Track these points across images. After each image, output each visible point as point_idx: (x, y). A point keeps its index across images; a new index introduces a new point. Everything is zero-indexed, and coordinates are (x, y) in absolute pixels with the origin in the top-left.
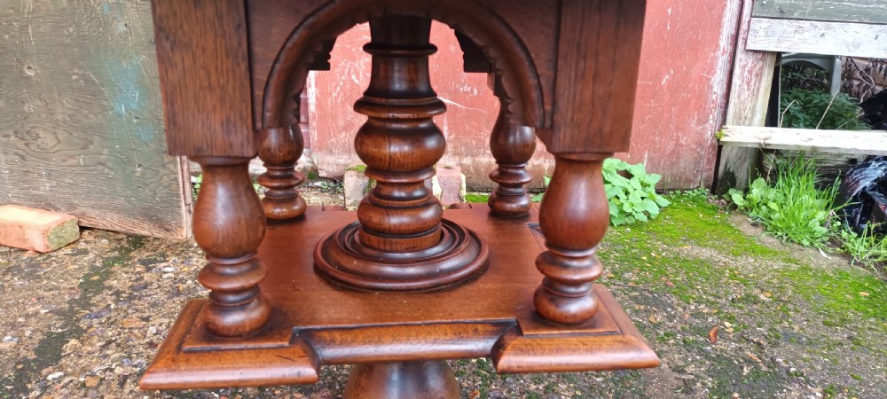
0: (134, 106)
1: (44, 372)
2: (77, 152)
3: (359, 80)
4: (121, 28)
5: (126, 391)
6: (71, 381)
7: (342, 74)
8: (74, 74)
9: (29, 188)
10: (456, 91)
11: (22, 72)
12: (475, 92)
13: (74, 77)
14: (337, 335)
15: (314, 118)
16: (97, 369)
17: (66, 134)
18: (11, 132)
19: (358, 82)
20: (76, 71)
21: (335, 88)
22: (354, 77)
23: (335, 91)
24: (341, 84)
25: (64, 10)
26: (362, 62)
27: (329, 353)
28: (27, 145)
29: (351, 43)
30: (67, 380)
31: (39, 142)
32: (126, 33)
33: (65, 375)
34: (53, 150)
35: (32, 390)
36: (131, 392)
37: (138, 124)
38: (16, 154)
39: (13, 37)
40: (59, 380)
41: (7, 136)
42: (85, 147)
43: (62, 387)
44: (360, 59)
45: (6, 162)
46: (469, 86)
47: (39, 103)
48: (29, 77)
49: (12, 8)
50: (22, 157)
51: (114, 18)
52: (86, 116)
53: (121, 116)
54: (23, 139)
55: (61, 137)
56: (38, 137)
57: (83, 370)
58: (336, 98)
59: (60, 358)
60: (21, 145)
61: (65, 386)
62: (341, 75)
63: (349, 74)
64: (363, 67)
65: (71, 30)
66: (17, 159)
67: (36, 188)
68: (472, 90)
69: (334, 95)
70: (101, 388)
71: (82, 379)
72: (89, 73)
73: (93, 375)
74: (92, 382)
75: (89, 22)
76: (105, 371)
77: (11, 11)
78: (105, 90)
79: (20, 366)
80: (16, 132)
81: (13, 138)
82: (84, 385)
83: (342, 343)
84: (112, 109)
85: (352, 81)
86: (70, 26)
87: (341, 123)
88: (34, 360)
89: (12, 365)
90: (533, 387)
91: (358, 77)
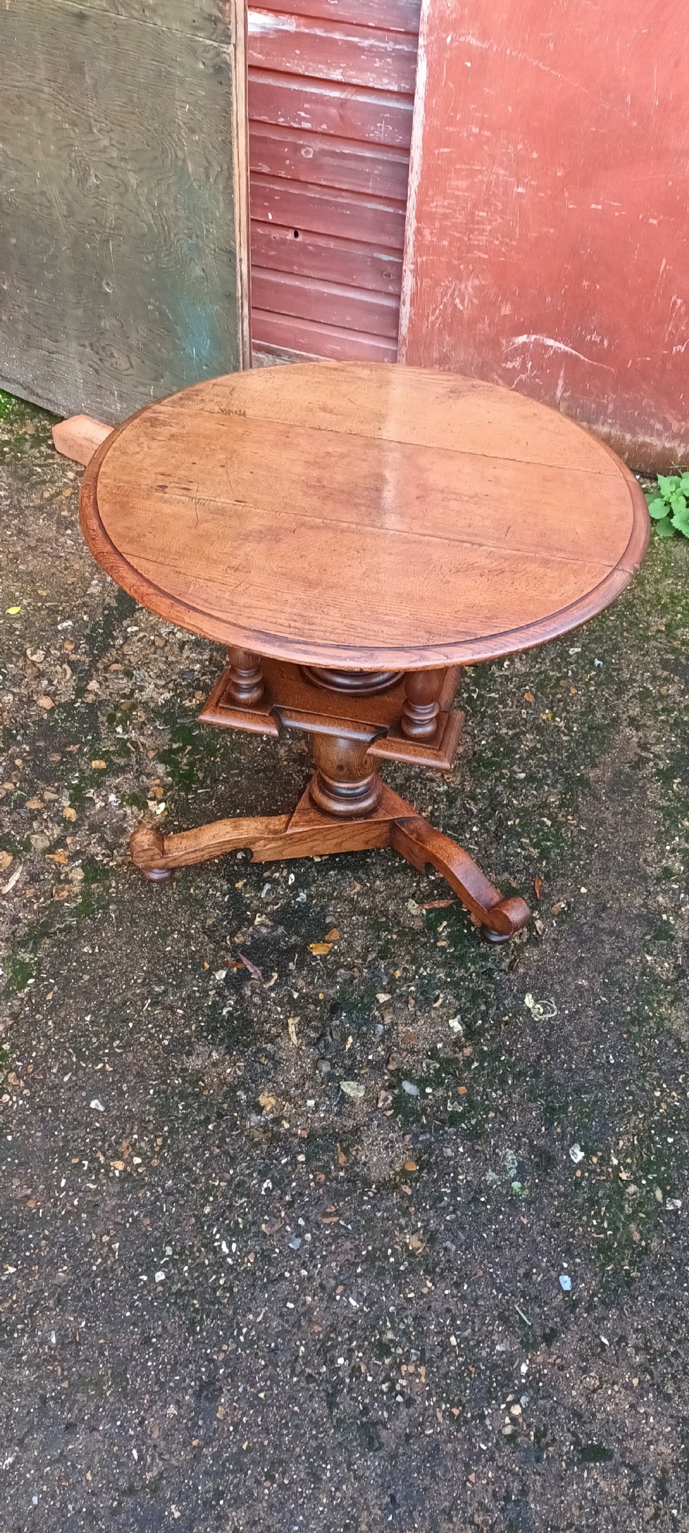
0: (204, 353)
1: (125, 623)
2: (148, 382)
3: (463, 305)
4: (198, 272)
5: (185, 656)
6: (144, 636)
7: (444, 295)
8: (150, 304)
9: (101, 403)
10: (582, 338)
11: (100, 286)
12: (606, 343)
13: (150, 307)
14: (294, 715)
15: (404, 343)
16: (164, 631)
17: (139, 361)
18: (87, 343)
19: (462, 308)
20: (152, 301)
21: (434, 310)
22: (457, 301)
23: (433, 314)
24: (441, 307)
25: (144, 235)
26: (470, 284)
27: (288, 723)
28: (101, 360)
29: (459, 258)
30: (141, 635)
31: (113, 360)
32: (202, 278)
33: (141, 630)
34: (126, 373)
35: (117, 638)
36: (188, 657)
37: (207, 371)
38: (91, 366)
39: (94, 248)
40: (136, 633)
41: (83, 346)
42: (156, 379)
43: (138, 641)
44: (468, 279)
45: (81, 370)
46: (598, 334)
47: (115, 322)
48: (107, 294)
49: (95, 218)
50: (96, 371)
51: (192, 259)
52: (159, 349)
53: (192, 359)
54: (97, 353)
55: (134, 363)
56: (112, 355)
57: (153, 628)
58: (433, 323)
59: (135, 610)
60: (96, 358)
61: (140, 640)
62: (442, 297)
63: (452, 296)
64: (470, 290)
65: (150, 258)
66: (91, 371)
67: (108, 405)
68: (602, 341)
69: (432, 318)
70: (167, 649)
71: (152, 638)
72: (164, 307)
73: (160, 636)
74: (159, 643)
75: (168, 255)
76: (170, 633)
77: (94, 221)
78: (179, 329)
79: (106, 612)
80: (91, 345)
81: (88, 350)
82: (153, 643)
83: (296, 719)
84: (184, 349)
85: (455, 306)
86: (149, 253)
87: (436, 355)
88: (116, 608)
89: (100, 610)
90: (504, 731)
91: (462, 302)
